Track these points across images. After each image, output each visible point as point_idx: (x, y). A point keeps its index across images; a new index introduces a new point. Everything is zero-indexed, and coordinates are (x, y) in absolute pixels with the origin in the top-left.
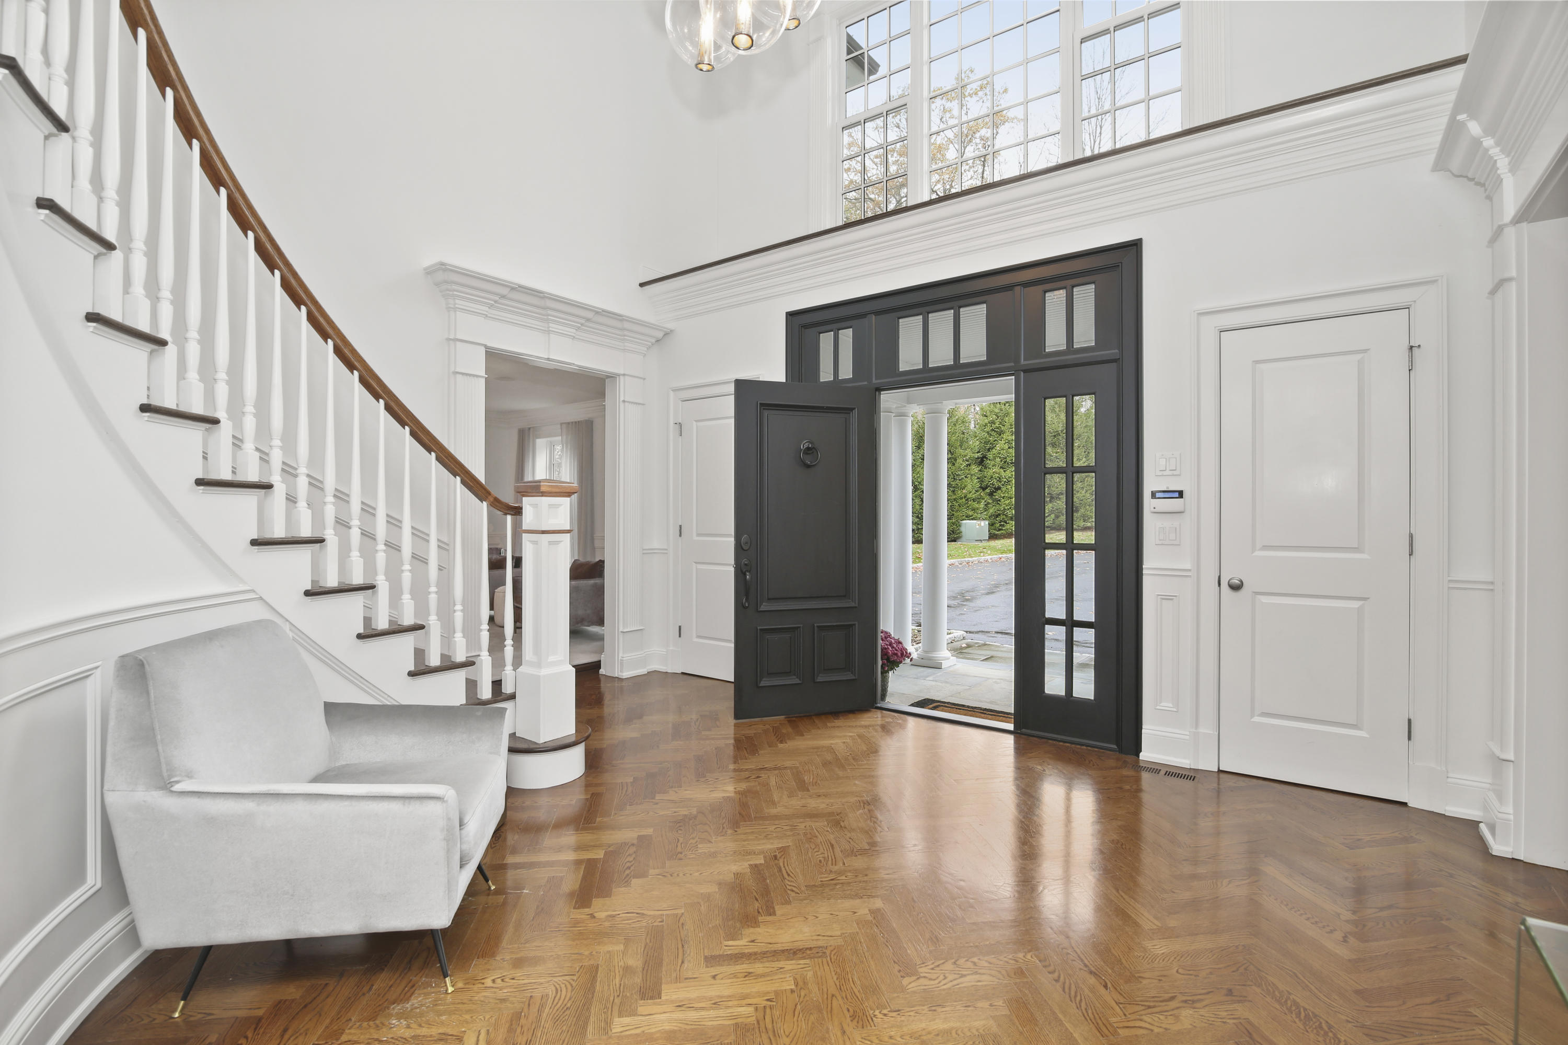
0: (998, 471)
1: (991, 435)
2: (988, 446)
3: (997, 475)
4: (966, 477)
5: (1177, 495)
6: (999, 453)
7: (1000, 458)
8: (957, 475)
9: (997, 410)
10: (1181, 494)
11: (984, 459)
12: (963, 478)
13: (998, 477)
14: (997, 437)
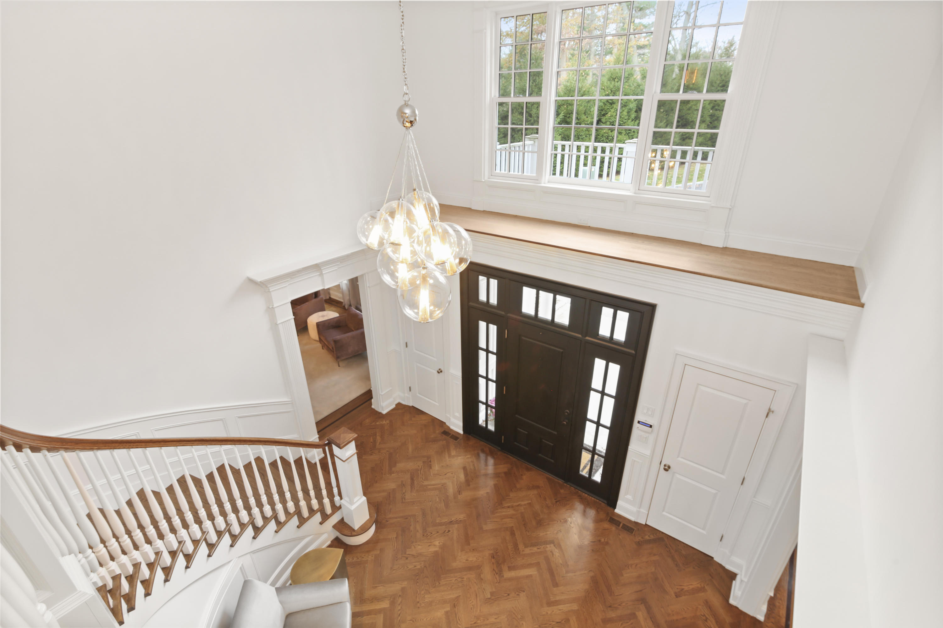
0: (607, 131)
1: (605, 104)
2: (603, 113)
3: (607, 134)
4: (586, 136)
5: (649, 426)
6: (610, 119)
7: (610, 121)
8: (580, 135)
9: (612, 86)
10: (651, 426)
11: (599, 122)
12: (584, 138)
13: (607, 136)
14: (610, 107)
